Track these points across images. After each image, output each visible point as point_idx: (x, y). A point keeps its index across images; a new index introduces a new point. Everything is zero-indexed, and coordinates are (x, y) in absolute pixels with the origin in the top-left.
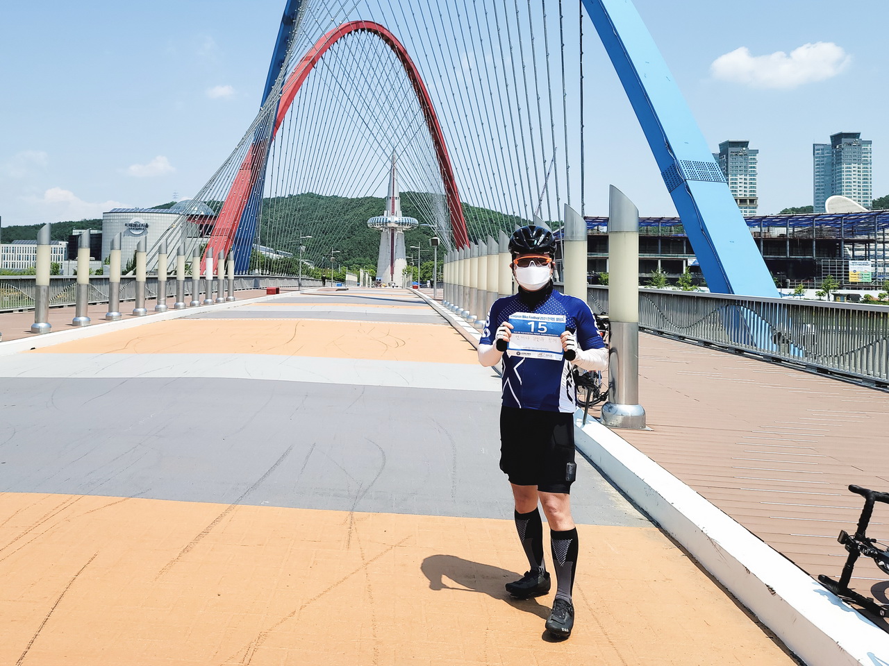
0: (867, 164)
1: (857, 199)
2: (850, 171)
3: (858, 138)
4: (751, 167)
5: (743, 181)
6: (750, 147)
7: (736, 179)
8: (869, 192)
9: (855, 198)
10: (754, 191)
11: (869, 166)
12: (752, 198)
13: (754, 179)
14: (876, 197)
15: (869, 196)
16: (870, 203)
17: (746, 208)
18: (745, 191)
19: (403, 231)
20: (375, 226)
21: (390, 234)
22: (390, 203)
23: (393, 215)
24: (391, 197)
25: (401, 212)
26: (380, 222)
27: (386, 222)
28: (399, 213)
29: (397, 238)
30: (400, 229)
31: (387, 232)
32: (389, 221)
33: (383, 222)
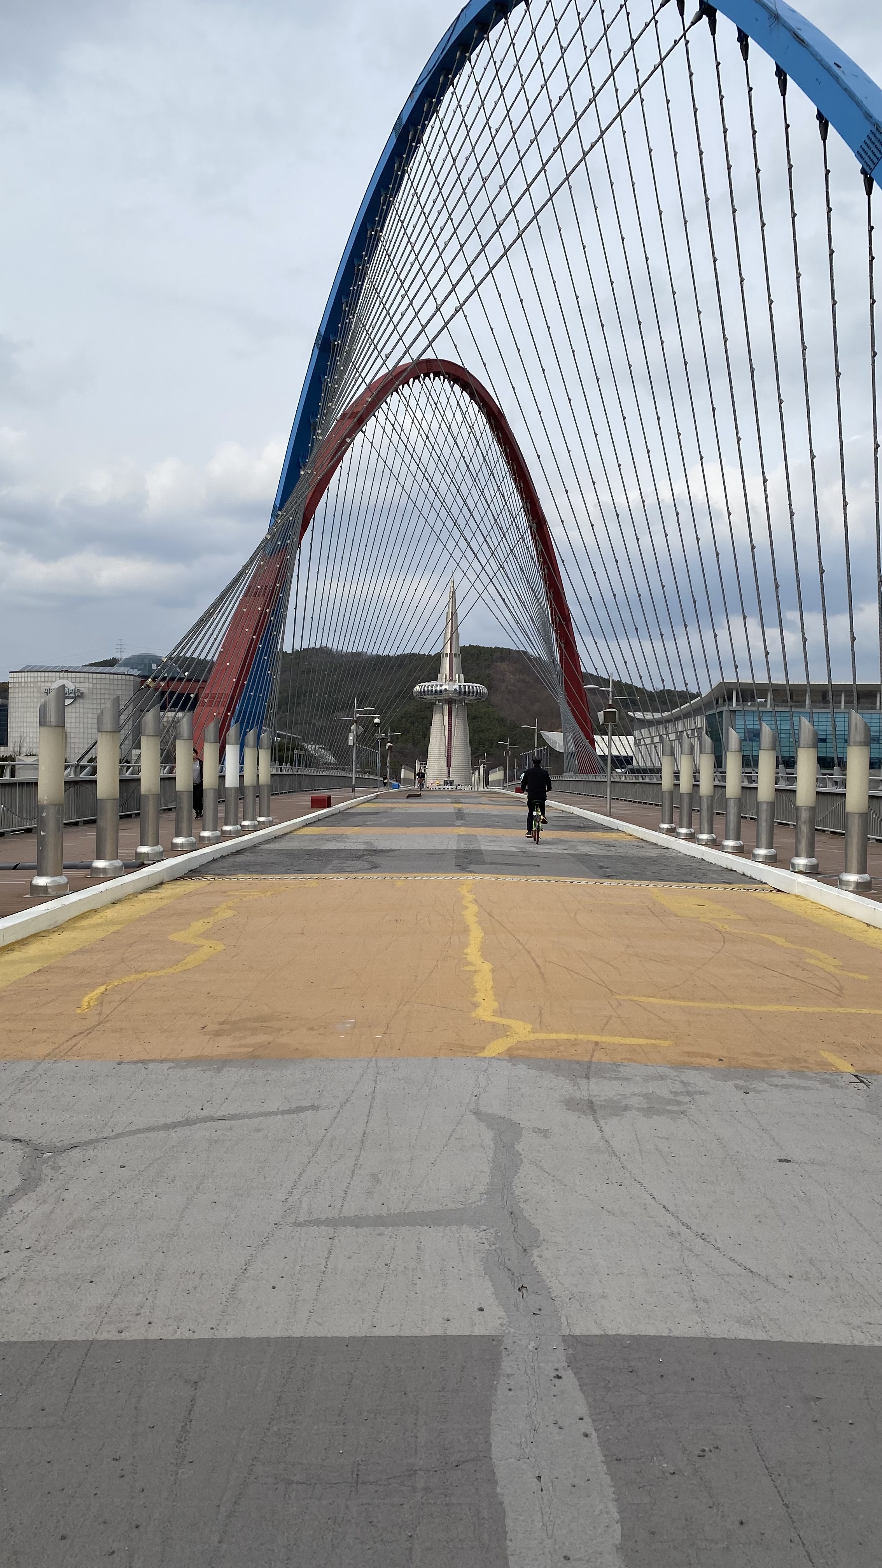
19: (466, 704)
20: (425, 697)
21: (446, 708)
22: (446, 662)
23: (451, 680)
24: (447, 654)
25: (462, 676)
26: (432, 691)
27: (441, 691)
28: (459, 676)
29: (457, 715)
30: (461, 701)
31: (442, 705)
32: (446, 690)
33: (436, 691)
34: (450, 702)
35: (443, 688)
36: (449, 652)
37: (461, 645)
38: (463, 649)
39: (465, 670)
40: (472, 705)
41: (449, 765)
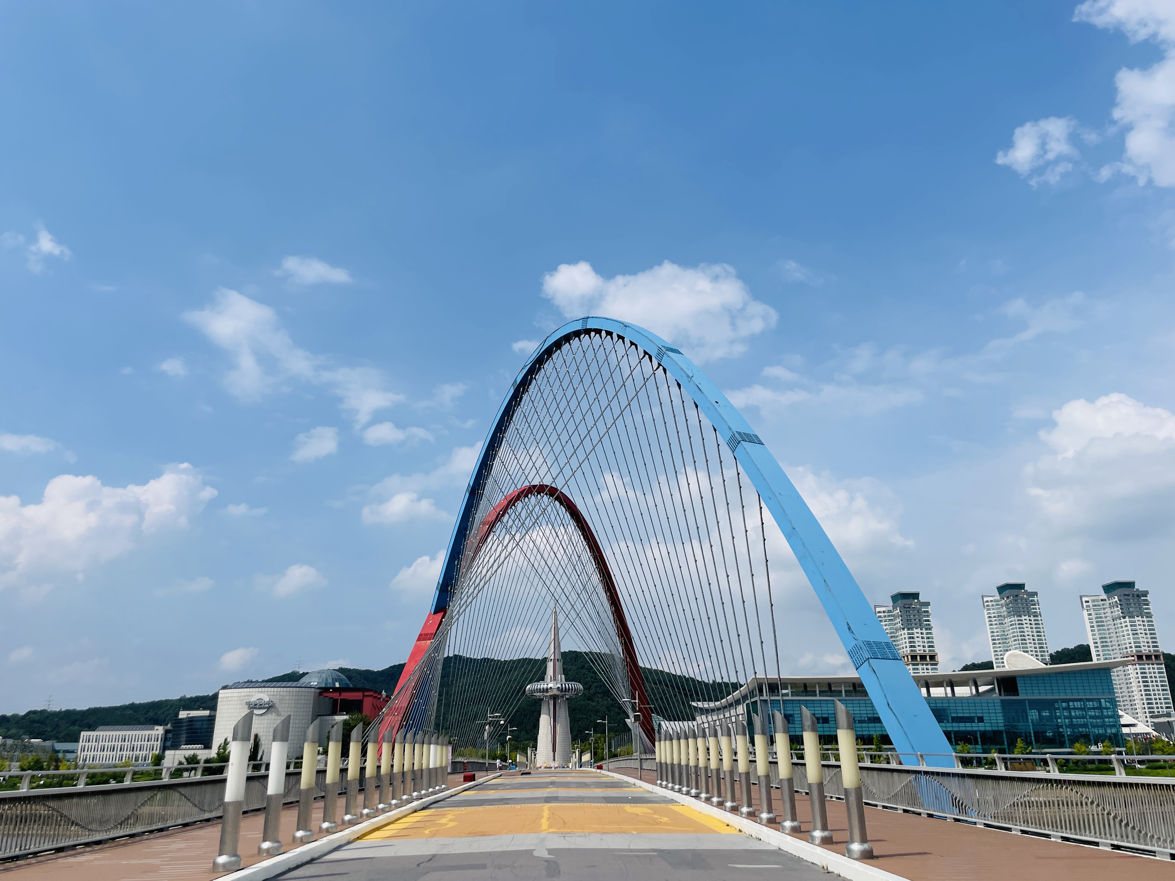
0: (1037, 616)
1: (1035, 654)
2: (1022, 624)
3: (1024, 589)
4: (926, 621)
5: (920, 636)
6: (922, 599)
7: (913, 634)
8: (1045, 646)
9: (1032, 653)
10: (932, 646)
11: (1039, 618)
12: (932, 654)
13: (930, 633)
14: (1052, 651)
15: (1046, 650)
16: (1048, 658)
17: (927, 665)
18: (924, 647)
19: (567, 699)
20: (535, 694)
21: (551, 702)
22: (550, 666)
23: (555, 680)
24: (551, 660)
25: (563, 676)
26: (540, 689)
27: (547, 689)
28: (561, 677)
29: (560, 708)
30: (562, 697)
31: (548, 701)
32: (551, 688)
33: (543, 689)
34: (555, 698)
35: (549, 686)
36: (552, 658)
37: (562, 651)
38: (564, 655)
39: (565, 672)
40: (572, 699)
41: (554, 750)
